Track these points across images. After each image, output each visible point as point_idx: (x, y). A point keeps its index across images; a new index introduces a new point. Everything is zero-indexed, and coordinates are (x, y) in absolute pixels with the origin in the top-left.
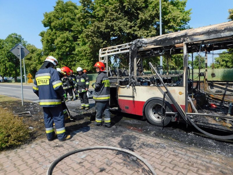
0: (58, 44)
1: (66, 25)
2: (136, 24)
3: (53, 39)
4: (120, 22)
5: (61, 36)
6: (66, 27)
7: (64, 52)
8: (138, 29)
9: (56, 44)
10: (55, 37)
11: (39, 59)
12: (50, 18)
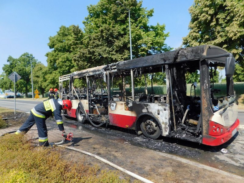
0: (59, 64)
1: (67, 47)
2: (113, 49)
3: (55, 59)
4: (100, 49)
5: (62, 56)
6: (67, 49)
7: (64, 71)
8: (115, 53)
9: (57, 63)
10: (57, 58)
11: (44, 77)
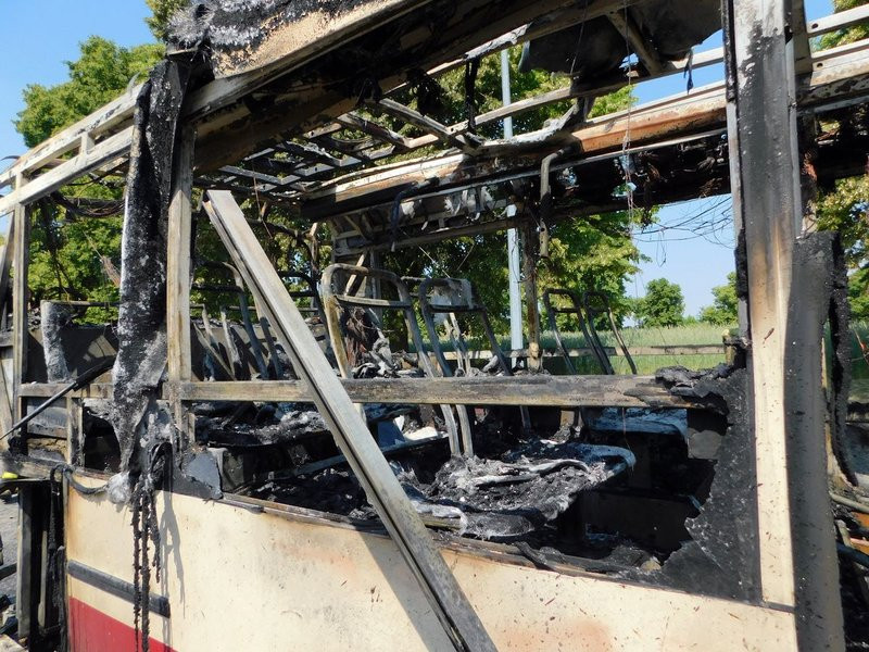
12: (47, 110)
